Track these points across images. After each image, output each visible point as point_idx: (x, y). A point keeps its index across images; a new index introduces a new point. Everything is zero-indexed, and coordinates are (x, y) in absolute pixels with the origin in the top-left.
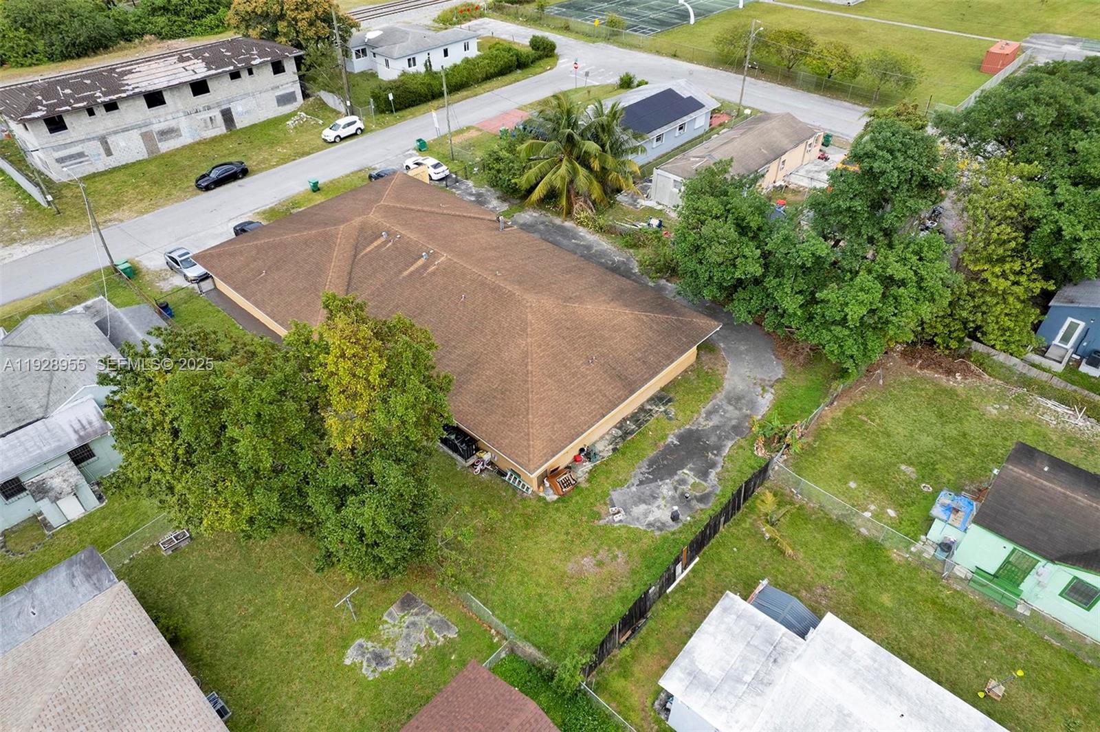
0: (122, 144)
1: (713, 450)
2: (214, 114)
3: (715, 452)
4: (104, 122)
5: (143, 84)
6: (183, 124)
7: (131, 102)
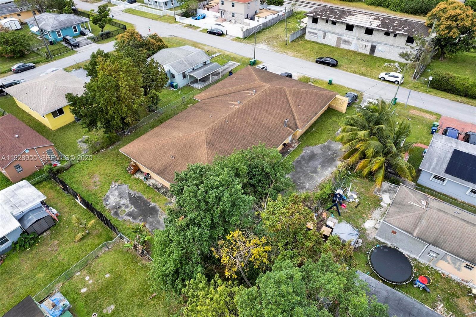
0: (330, 37)
1: (144, 219)
2: (368, 44)
3: (142, 220)
4: (329, 27)
5: (349, 20)
6: (354, 42)
7: (341, 25)
